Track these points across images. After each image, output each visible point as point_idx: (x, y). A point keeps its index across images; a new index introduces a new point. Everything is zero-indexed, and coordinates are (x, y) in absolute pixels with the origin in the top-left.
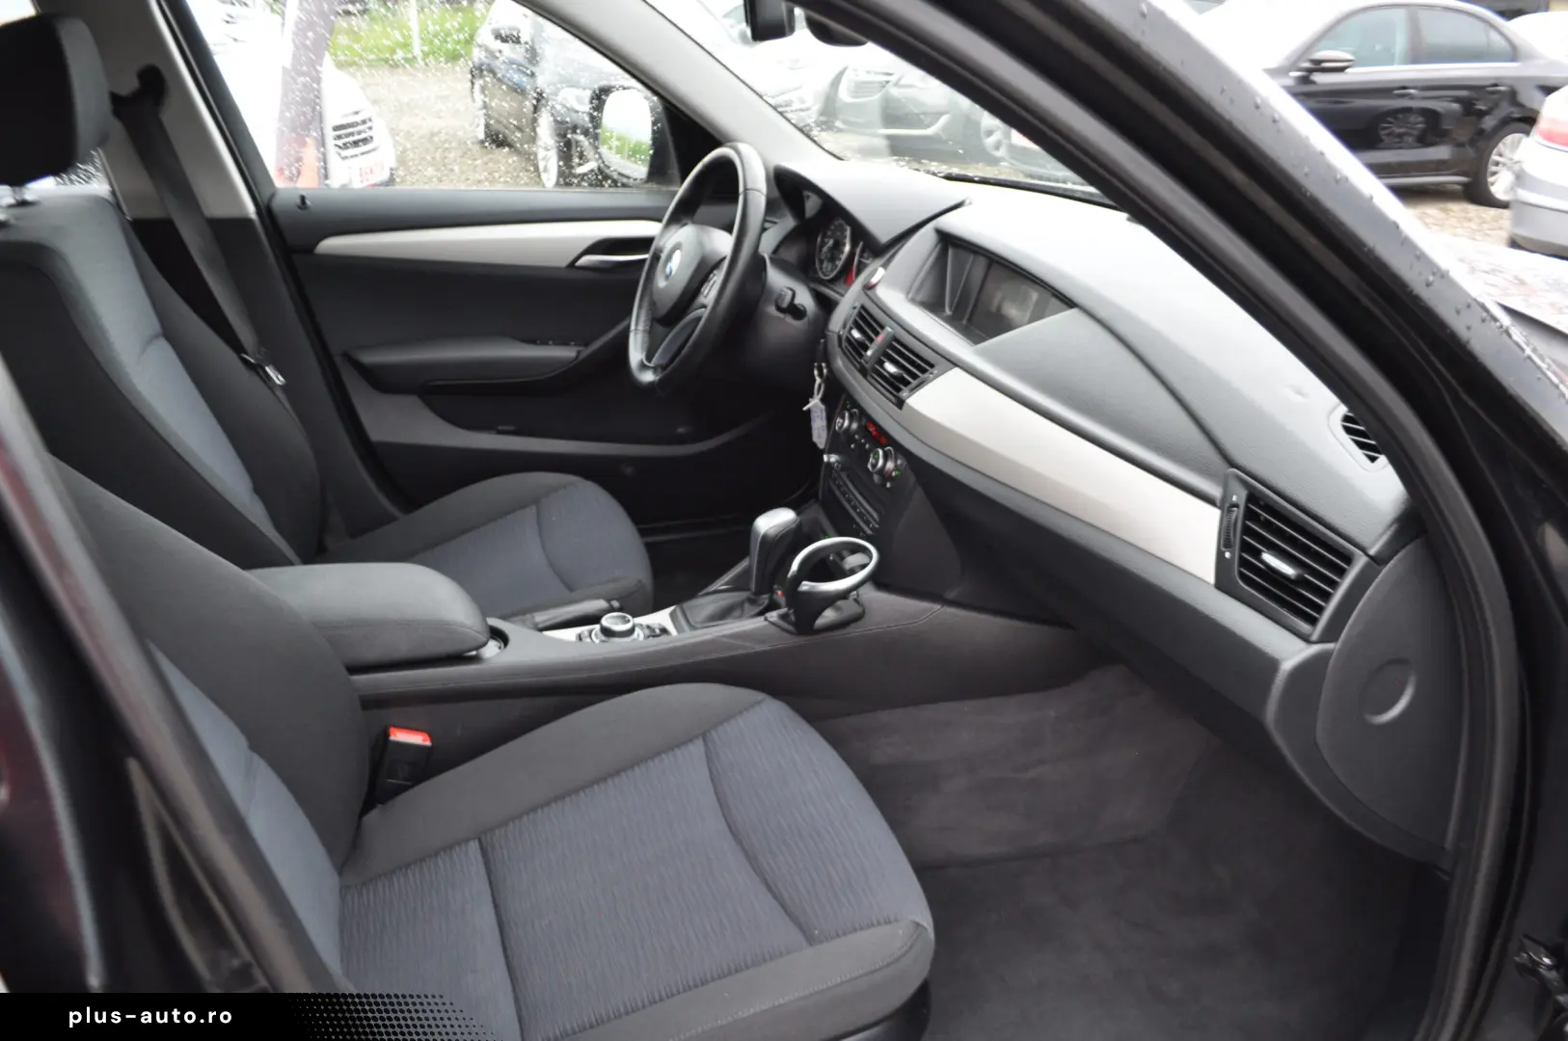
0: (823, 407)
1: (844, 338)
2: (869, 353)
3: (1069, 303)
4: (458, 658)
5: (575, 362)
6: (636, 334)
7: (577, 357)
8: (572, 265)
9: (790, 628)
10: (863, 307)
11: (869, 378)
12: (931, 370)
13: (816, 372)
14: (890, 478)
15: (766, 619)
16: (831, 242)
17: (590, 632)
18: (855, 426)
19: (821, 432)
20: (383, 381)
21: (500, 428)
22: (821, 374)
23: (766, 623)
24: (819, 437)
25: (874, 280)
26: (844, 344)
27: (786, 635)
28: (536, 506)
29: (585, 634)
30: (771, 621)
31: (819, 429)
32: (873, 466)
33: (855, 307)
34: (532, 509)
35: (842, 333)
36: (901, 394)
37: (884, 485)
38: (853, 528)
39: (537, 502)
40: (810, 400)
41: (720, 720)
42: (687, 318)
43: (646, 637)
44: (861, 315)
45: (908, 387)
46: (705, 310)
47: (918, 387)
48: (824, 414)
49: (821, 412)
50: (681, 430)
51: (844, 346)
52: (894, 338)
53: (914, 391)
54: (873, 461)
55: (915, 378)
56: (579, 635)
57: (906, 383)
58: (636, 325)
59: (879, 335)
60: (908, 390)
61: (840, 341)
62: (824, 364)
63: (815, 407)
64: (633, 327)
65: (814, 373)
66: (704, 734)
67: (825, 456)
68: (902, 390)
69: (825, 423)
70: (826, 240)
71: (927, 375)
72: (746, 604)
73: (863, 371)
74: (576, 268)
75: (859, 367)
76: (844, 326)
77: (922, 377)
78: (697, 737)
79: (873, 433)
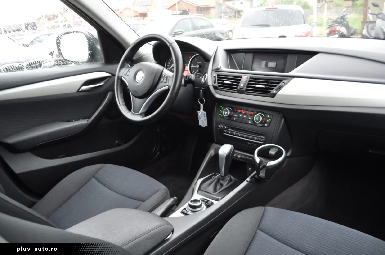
0: (205, 112)
1: (217, 86)
2: (241, 86)
6: (121, 106)
7: (87, 123)
8: (78, 91)
11: (246, 93)
12: (282, 82)
14: (266, 122)
15: (247, 181)
17: (185, 209)
19: (204, 121)
22: (202, 102)
24: (203, 123)
25: (219, 67)
28: (95, 178)
29: (185, 211)
30: (249, 181)
31: (202, 120)
32: (257, 121)
33: (215, 76)
34: (94, 180)
35: (215, 85)
36: (271, 92)
37: (264, 126)
38: (255, 145)
39: (94, 177)
40: (198, 112)
41: (259, 221)
42: (154, 93)
43: (205, 204)
44: (221, 78)
45: (274, 90)
46: (167, 87)
47: (280, 88)
48: (206, 115)
49: (204, 114)
50: (117, 142)
51: (220, 88)
52: (251, 78)
53: (279, 90)
54: (257, 119)
55: (275, 86)
56: (182, 212)
57: (272, 89)
58: (120, 104)
59: (241, 80)
60: (275, 91)
61: (215, 88)
62: (203, 98)
63: (202, 113)
64: (119, 105)
65: (198, 102)
66: (258, 228)
67: (219, 126)
68: (271, 91)
69: (206, 118)
70: (169, 66)
71: (281, 84)
72: (221, 182)
73: (241, 92)
74: (80, 91)
75: (236, 92)
76: (215, 83)
77: (278, 85)
78: (256, 230)
79: (243, 112)
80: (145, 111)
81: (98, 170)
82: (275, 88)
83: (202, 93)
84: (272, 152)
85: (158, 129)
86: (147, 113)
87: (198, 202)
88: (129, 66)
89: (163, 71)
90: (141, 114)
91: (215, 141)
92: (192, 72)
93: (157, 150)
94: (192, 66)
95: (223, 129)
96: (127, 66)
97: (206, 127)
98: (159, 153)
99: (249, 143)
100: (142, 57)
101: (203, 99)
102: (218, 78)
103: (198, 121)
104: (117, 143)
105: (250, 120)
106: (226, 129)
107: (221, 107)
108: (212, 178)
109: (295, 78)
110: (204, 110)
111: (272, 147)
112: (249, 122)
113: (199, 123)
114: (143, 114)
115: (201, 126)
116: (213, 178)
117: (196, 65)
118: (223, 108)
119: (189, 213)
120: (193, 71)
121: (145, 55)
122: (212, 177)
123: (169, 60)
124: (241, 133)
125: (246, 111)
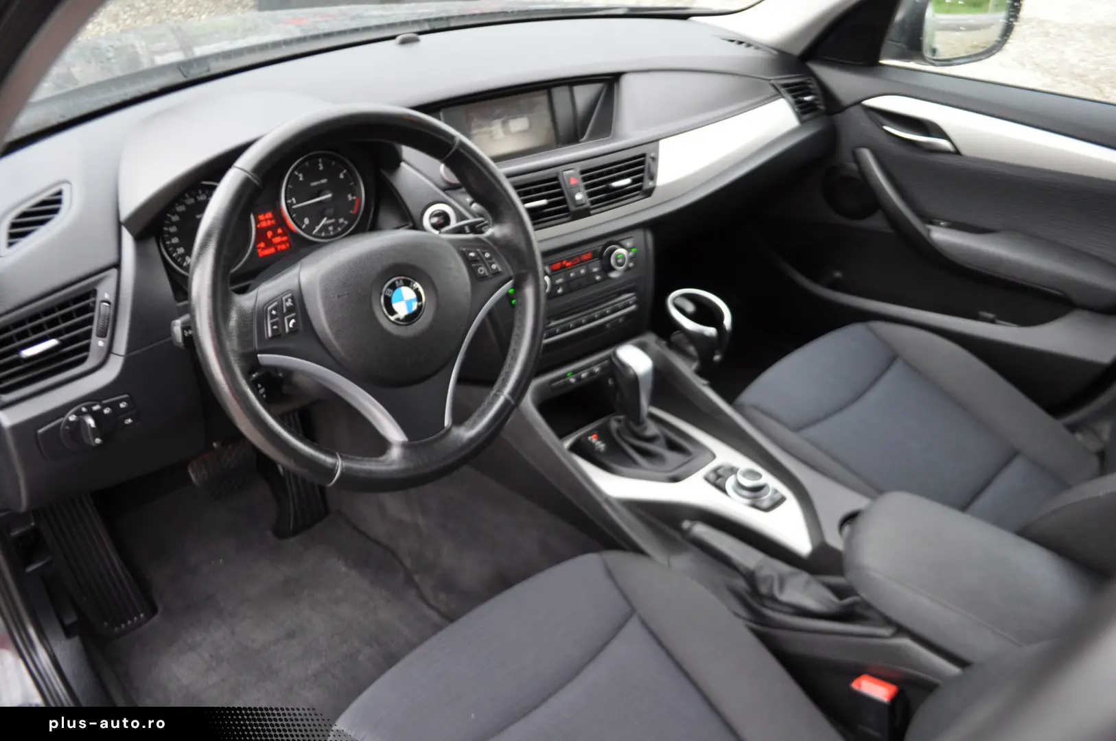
11: (593, 212)
12: (648, 158)
32: (621, 265)
37: (627, 269)
52: (581, 172)
54: (620, 261)
55: (642, 171)
60: (649, 180)
71: (649, 162)
73: (579, 215)
79: (568, 264)
82: (646, 175)
99: (608, 325)
109: (661, 142)
112: (595, 278)
124: (582, 316)
125: (572, 258)
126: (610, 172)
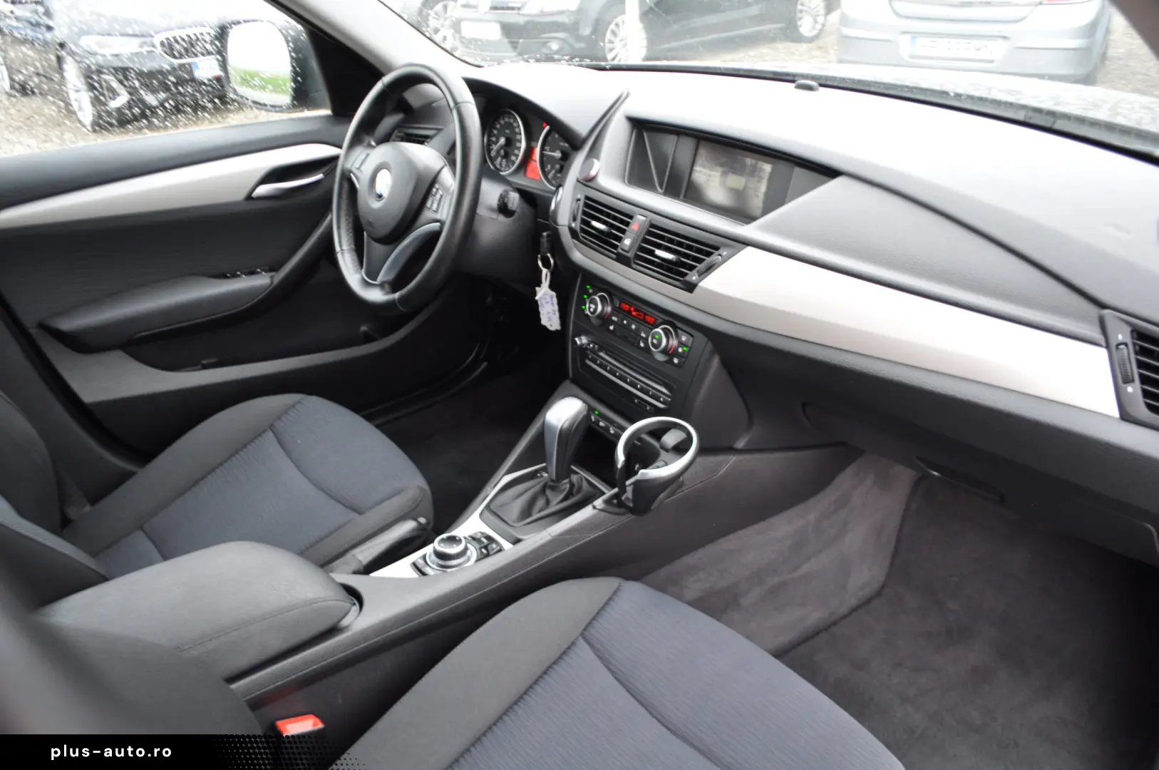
0: (554, 294)
1: (578, 229)
2: (627, 242)
3: (829, 173)
4: (333, 631)
5: (272, 287)
6: (342, 254)
7: (272, 282)
8: (249, 197)
9: (616, 510)
10: (587, 198)
11: (634, 266)
12: (717, 253)
13: (540, 263)
14: (675, 354)
15: (594, 507)
16: (502, 141)
17: (424, 557)
18: (609, 309)
19: (552, 315)
20: (82, 344)
21: (204, 362)
22: (546, 265)
23: (597, 511)
24: (550, 319)
25: (593, 173)
26: (581, 235)
27: (614, 517)
28: (273, 431)
29: (421, 562)
30: (598, 507)
31: (548, 313)
32: (653, 345)
33: (579, 200)
34: (270, 434)
35: (573, 225)
36: (687, 278)
37: (670, 362)
38: (648, 408)
39: (271, 427)
40: (537, 289)
41: (592, 617)
42: (413, 233)
43: (479, 551)
44: (592, 207)
45: (695, 271)
46: (438, 224)
47: (710, 269)
48: (555, 300)
49: (552, 297)
50: (364, 328)
51: (583, 237)
52: (653, 226)
53: (706, 274)
54: (655, 341)
55: (700, 261)
56: (415, 565)
57: (691, 268)
58: (341, 246)
59: (631, 225)
60: (696, 274)
61: (573, 233)
62: (549, 255)
63: (545, 294)
64: (338, 248)
65: (538, 264)
66: (582, 635)
67: (577, 339)
68: (686, 274)
69: (556, 307)
70: (494, 139)
71: (715, 258)
72: (548, 492)
73: (623, 260)
74: (253, 199)
75: (614, 256)
76: (575, 219)
77: (708, 260)
78: (577, 639)
79: (634, 313)
80: (391, 277)
81: (286, 411)
82: (700, 267)
83: (547, 241)
84: (671, 439)
85: (489, 299)
86: (395, 285)
87: (455, 545)
88: (373, 143)
89: (440, 171)
90: (382, 286)
91: (571, 375)
92: (546, 170)
93: (481, 357)
94: (546, 151)
95: (587, 349)
96: (365, 144)
97: (557, 331)
98: (485, 364)
99: (636, 401)
100: (434, 105)
101: (548, 257)
102: (586, 205)
103: (538, 313)
104: (365, 333)
105: (642, 337)
106: (593, 351)
107: (588, 287)
108: (538, 477)
109: (749, 249)
110: (552, 287)
111: (676, 426)
112: (639, 343)
113: (539, 319)
114: (387, 286)
115: (545, 327)
116: (542, 476)
117: (554, 152)
118: (591, 291)
119: (427, 570)
120: (549, 167)
121: (436, 101)
122: (539, 475)
123: (496, 123)
124: (621, 370)
125: (639, 311)
126: (662, 238)
